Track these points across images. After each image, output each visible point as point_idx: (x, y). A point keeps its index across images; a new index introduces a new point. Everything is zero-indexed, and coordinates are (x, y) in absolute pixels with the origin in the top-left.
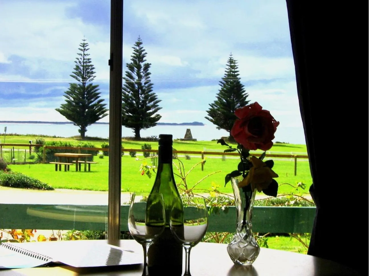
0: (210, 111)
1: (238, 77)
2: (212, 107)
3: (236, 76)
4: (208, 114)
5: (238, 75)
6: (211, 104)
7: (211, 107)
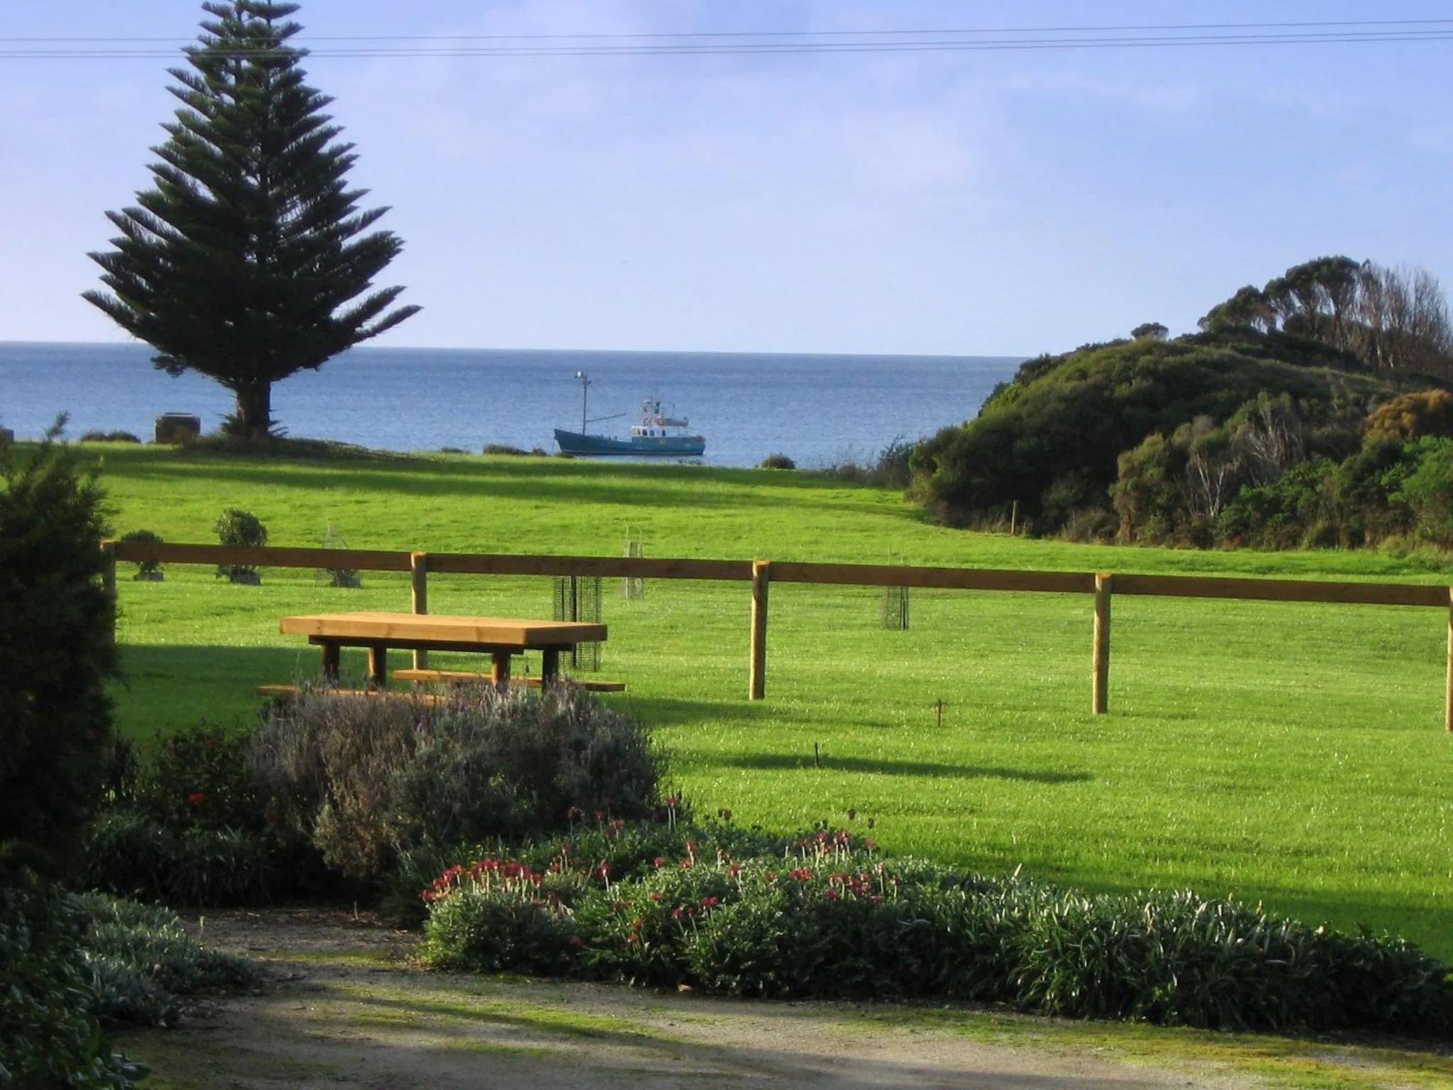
0: (115, 256)
1: (291, 43)
2: (126, 228)
3: (277, 43)
4: (104, 272)
5: (292, 29)
6: (120, 213)
7: (121, 234)
